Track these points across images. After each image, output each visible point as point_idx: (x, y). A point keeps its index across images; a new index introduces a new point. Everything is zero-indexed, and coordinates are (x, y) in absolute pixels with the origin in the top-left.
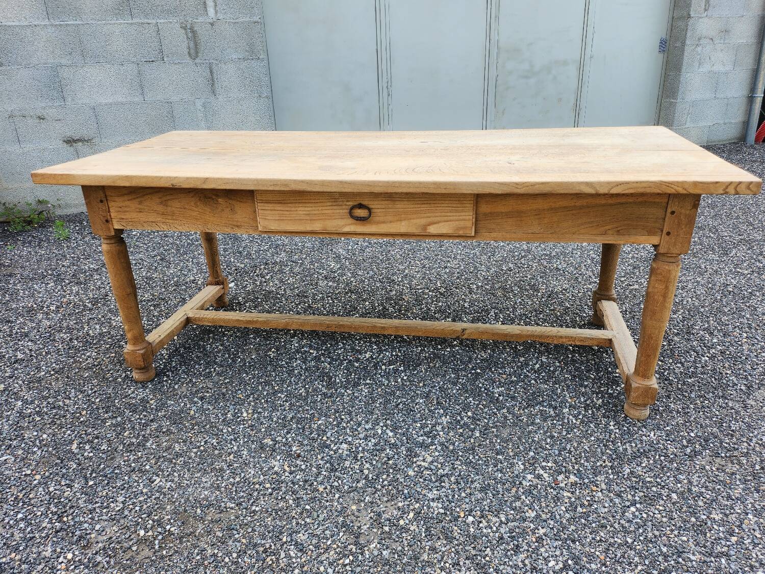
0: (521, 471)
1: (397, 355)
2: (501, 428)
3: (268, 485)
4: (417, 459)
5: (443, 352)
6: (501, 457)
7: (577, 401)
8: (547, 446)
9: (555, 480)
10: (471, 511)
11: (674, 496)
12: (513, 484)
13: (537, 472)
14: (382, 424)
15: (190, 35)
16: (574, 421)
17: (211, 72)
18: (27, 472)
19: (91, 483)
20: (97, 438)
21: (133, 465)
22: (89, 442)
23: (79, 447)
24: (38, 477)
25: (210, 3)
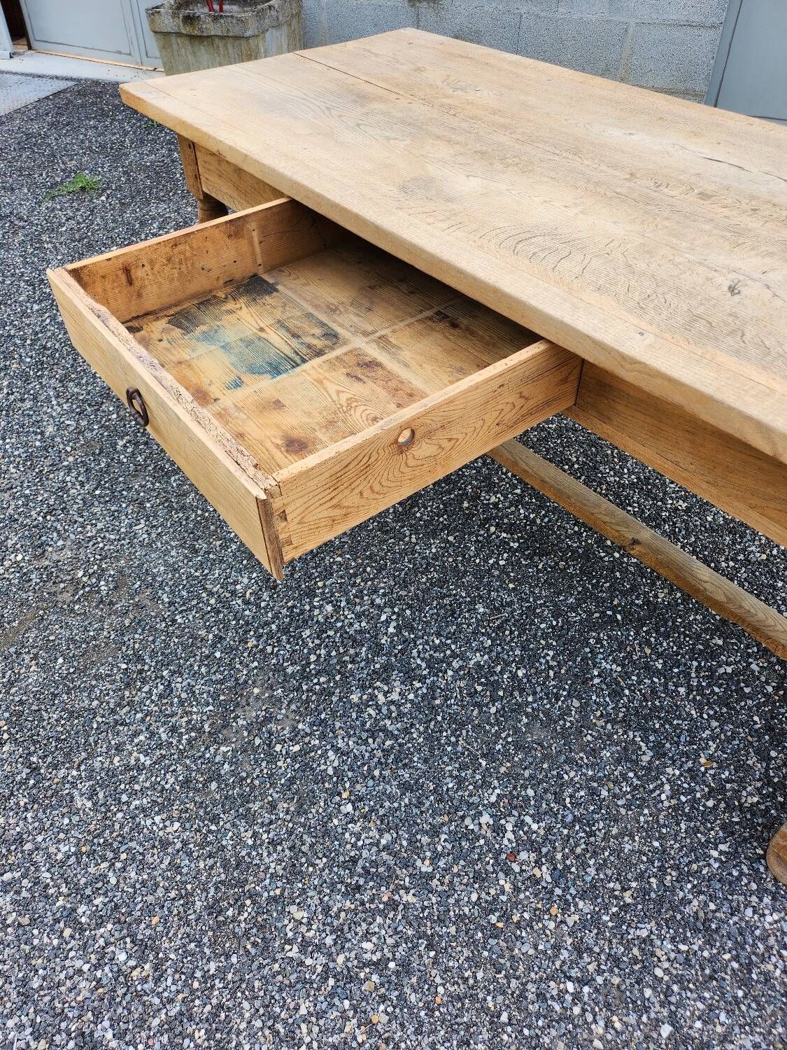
0: (486, 802)
1: (534, 521)
2: (539, 725)
3: (212, 601)
4: (381, 685)
5: (603, 555)
6: (484, 763)
7: (712, 772)
8: (568, 800)
9: (514, 855)
10: (361, 799)
11: (666, 1030)
12: (452, 810)
13: (503, 822)
14: (396, 610)
16: (663, 797)
18: (69, 449)
19: (97, 492)
20: (146, 443)
21: (142, 494)
22: (137, 444)
23: (125, 446)
24: (71, 459)
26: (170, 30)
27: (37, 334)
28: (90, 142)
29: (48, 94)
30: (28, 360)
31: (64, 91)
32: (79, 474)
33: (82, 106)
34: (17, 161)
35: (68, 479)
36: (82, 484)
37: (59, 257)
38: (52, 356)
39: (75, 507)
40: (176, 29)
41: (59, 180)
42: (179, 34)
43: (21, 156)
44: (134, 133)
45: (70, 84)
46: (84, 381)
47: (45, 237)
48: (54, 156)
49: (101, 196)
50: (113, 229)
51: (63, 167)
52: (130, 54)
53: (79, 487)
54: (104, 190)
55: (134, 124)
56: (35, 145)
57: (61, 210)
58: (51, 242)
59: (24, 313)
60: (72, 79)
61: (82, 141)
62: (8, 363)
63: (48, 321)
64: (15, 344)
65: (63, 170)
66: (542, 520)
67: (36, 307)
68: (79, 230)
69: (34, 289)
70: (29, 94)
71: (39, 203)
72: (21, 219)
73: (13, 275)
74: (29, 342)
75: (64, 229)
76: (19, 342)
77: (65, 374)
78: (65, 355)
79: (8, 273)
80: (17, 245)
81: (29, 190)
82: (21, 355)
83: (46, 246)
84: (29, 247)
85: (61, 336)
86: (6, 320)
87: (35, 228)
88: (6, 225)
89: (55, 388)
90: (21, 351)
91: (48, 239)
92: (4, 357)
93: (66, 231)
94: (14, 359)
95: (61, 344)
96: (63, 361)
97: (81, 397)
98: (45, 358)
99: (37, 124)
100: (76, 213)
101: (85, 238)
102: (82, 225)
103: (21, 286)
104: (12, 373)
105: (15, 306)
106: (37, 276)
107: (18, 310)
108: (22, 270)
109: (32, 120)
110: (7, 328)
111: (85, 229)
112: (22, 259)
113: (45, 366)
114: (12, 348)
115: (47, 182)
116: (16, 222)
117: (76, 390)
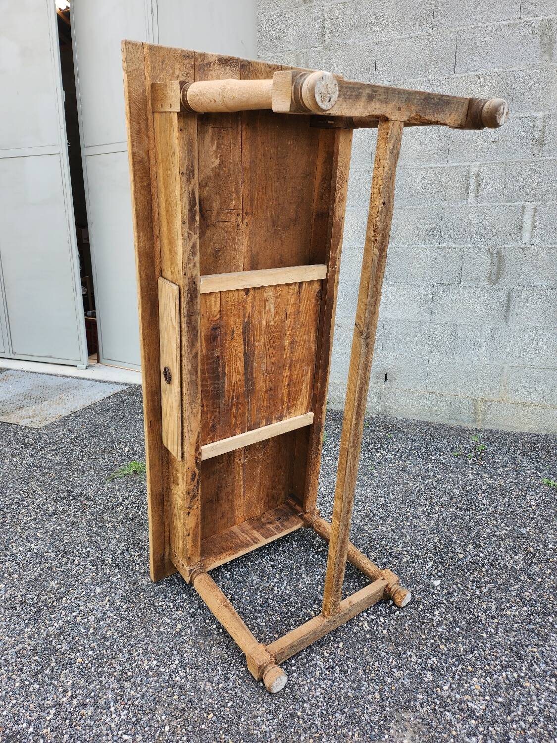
15: (496, 259)
17: (509, 298)
25: (527, 228)
27: (98, 621)
28: (139, 432)
29: (110, 394)
31: (120, 393)
34: (87, 447)
37: (117, 536)
38: (110, 648)
41: (117, 463)
43: (90, 443)
45: (124, 387)
46: (138, 681)
47: (106, 517)
48: (114, 443)
51: (120, 452)
56: (100, 434)
57: (118, 491)
58: (111, 521)
59: (88, 596)
60: (125, 384)
61: (133, 431)
62: (73, 657)
63: (108, 605)
64: (80, 633)
65: (120, 455)
67: (98, 590)
68: (132, 509)
69: (97, 569)
70: (97, 395)
71: (102, 484)
72: (88, 499)
73: (81, 555)
74: (91, 631)
75: (121, 508)
76: (84, 631)
77: (122, 671)
78: (122, 647)
79: (77, 553)
80: (85, 524)
81: (95, 472)
82: (84, 647)
83: (107, 525)
84: (94, 526)
85: (118, 624)
86: (73, 604)
87: (99, 507)
88: (77, 504)
89: (113, 690)
90: (85, 641)
91: (108, 518)
92: (70, 649)
93: (122, 510)
94: (79, 651)
95: (118, 633)
96: (121, 654)
97: (137, 702)
98: (105, 651)
99: (102, 417)
100: (131, 494)
101: (137, 517)
102: (135, 505)
103: (87, 566)
104: (76, 669)
105: (82, 588)
106: (100, 556)
107: (84, 593)
108: (88, 549)
109: (98, 414)
110: (74, 614)
111: (137, 508)
112: (88, 538)
113: (105, 660)
114: (77, 638)
115: (108, 465)
116: (85, 502)
117: (132, 692)
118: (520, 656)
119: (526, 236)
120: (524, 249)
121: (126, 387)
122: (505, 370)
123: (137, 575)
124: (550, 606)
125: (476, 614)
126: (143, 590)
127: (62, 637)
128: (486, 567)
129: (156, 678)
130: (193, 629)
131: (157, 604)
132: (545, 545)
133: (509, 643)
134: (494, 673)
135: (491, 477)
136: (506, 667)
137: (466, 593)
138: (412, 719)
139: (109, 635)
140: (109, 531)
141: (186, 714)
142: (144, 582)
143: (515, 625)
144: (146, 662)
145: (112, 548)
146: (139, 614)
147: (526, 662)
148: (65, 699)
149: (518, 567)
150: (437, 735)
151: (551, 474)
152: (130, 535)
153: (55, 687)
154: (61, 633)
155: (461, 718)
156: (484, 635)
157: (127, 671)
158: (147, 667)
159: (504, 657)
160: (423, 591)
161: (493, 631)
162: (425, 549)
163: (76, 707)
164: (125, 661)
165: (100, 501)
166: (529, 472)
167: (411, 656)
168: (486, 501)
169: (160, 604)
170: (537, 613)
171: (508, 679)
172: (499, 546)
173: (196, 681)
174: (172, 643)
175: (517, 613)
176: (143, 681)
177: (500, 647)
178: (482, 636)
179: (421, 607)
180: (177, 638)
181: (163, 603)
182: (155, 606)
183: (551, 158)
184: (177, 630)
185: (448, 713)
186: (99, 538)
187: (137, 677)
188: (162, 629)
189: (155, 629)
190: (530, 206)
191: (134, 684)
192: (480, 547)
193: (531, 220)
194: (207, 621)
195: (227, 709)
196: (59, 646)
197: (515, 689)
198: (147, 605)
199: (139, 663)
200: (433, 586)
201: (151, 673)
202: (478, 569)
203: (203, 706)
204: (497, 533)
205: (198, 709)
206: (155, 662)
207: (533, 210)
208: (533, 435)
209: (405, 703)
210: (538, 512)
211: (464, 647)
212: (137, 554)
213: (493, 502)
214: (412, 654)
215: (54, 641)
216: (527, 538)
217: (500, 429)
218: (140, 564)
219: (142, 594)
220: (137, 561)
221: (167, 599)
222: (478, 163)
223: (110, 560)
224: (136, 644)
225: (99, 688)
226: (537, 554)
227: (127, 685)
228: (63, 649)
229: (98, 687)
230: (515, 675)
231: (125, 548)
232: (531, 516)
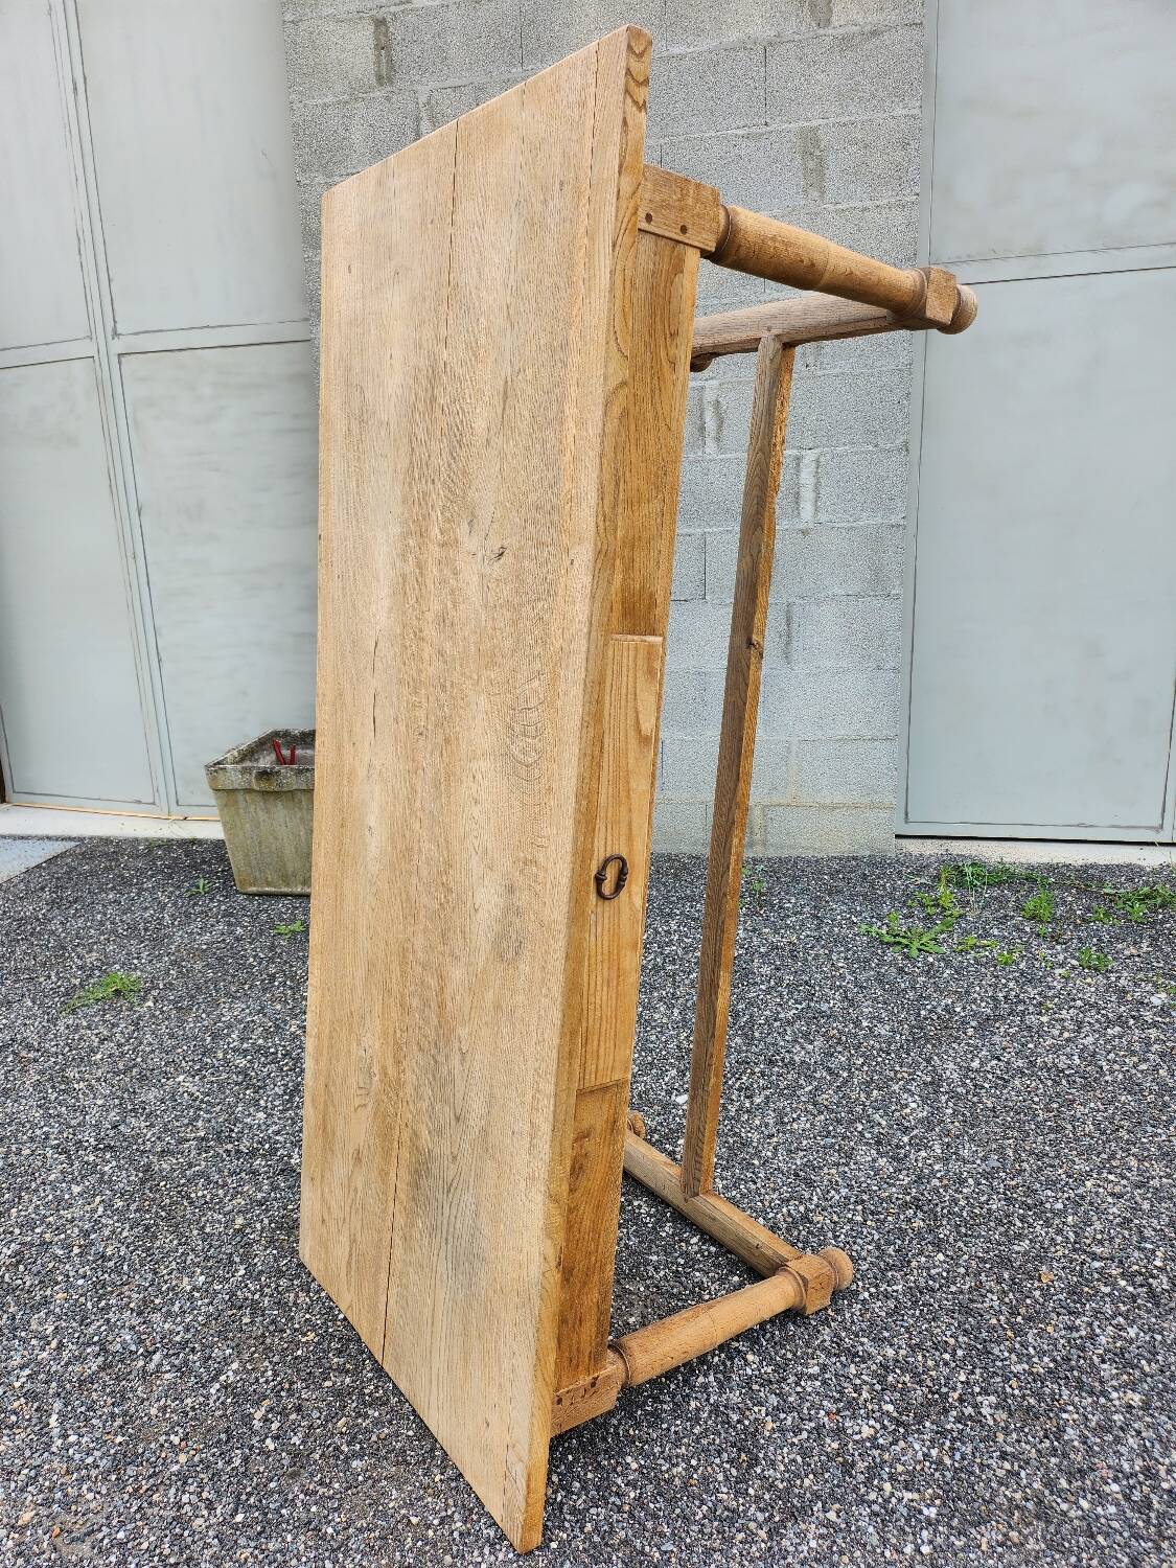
17: (789, 620)
18: (176, 1440)
19: (239, 1518)
20: (299, 1409)
21: (314, 1509)
22: (284, 1413)
23: (266, 1420)
24: (183, 1458)
25: (807, 495)
26: (237, 787)
27: (86, 1234)
28: (113, 923)
29: (40, 861)
30: (81, 1282)
31: (62, 855)
32: (201, 1486)
33: (92, 873)
34: (8, 960)
35: (185, 1498)
36: (210, 1506)
37: (100, 1102)
38: (117, 1270)
39: (208, 1553)
40: (247, 786)
41: (77, 982)
42: (249, 791)
44: (175, 904)
45: (71, 845)
46: (176, 1308)
47: (71, 1073)
48: (64, 948)
49: (144, 999)
50: (174, 1047)
51: (80, 963)
52: (154, 803)
53: (205, 1513)
54: (147, 992)
55: (172, 893)
56: (32, 934)
57: (89, 1028)
58: (83, 1080)
59: (59, 1200)
60: (70, 839)
62: (48, 1292)
63: (101, 1209)
64: (55, 1257)
65: (80, 968)
66: (952, 1457)
67: (76, 1189)
68: (123, 1054)
69: (69, 1157)
70: (12, 863)
71: (53, 1021)
72: (29, 1047)
73: (32, 1139)
74: (76, 1250)
75: (99, 1056)
76: (61, 1252)
77: (144, 1300)
78: (138, 1266)
79: (25, 1137)
80: (31, 1090)
81: (34, 1002)
82: (67, 1276)
83: (76, 1086)
84: (50, 1091)
85: (125, 1234)
86: (33, 1215)
87: (53, 1060)
88: (9, 1060)
89: (132, 1328)
90: (67, 1266)
91: (77, 1075)
92: (41, 1282)
93: (102, 1059)
94: (57, 1283)
95: (127, 1247)
96: (137, 1277)
97: (178, 1339)
98: (106, 1275)
99: (31, 904)
100: (114, 1030)
101: (135, 1066)
102: (126, 1048)
103: (49, 1155)
104: (58, 1309)
105: (45, 1190)
106: (71, 1136)
107: (50, 1197)
108: (45, 1129)
109: (21, 898)
110: (38, 1230)
111: (131, 1052)
112: (41, 1112)
113: (110, 1289)
114: (51, 1265)
115: (59, 987)
116: (23, 1054)
117: (167, 1326)
118: (810, 1184)
119: (807, 508)
120: (804, 532)
121: (73, 844)
122: (794, 748)
123: (148, 1157)
124: (859, 1109)
125: (743, 1135)
126: (164, 1178)
127: (21, 1268)
128: (762, 1066)
129: (206, 1301)
130: (266, 1221)
131: (193, 1195)
132: (858, 1023)
133: (794, 1167)
134: (768, 1210)
135: (776, 932)
136: (788, 1201)
137: (729, 1107)
138: (642, 1289)
139: (110, 1253)
140: (80, 1096)
141: (268, 1341)
142: (165, 1166)
143: (805, 1142)
144: (186, 1280)
145: (94, 1122)
146: (163, 1214)
147: (818, 1190)
148: (45, 1355)
149: (813, 1061)
150: (680, 1304)
151: (873, 917)
152: (125, 1096)
153: (23, 1341)
154: (19, 1262)
155: (716, 1276)
156: (756, 1162)
157: (152, 1298)
158: (188, 1288)
159: (785, 1188)
160: (659, 1115)
161: (769, 1154)
162: (664, 1053)
163: (67, 1364)
164: (148, 1284)
165: (54, 1049)
166: (839, 917)
167: (639, 1207)
168: (766, 970)
169: (200, 1194)
170: (839, 1122)
171: (790, 1214)
172: (783, 1034)
173: (279, 1293)
174: (230, 1246)
175: (808, 1125)
176: (185, 1308)
177: (780, 1175)
178: (753, 1164)
179: (656, 1136)
180: (238, 1239)
181: (205, 1192)
182: (189, 1198)
183: (837, 371)
184: (237, 1227)
185: (697, 1274)
186: (64, 1109)
187: (173, 1304)
188: (208, 1230)
189: (195, 1232)
190: (809, 457)
191: (169, 1314)
192: (753, 1038)
193: (811, 481)
194: (290, 1207)
195: (339, 1323)
196: (19, 1282)
197: (801, 1228)
198: (175, 1198)
199: (174, 1284)
200: (676, 1106)
201: (197, 1295)
202: (749, 1071)
203: (297, 1326)
204: (782, 1016)
205: (288, 1331)
206: (202, 1278)
207: (814, 464)
208: (848, 859)
209: (630, 1270)
210: (848, 977)
211: (725, 1182)
212: (143, 1124)
213: (778, 969)
214: (642, 1203)
215: (7, 1275)
216: (829, 1017)
217: (794, 854)
218: (153, 1139)
219: (162, 1184)
220: (145, 1135)
221: (212, 1186)
222: (715, 383)
223: (92, 1139)
224: (163, 1257)
225: (105, 1330)
226: (844, 1038)
227: (156, 1317)
228: (28, 1284)
229: (103, 1328)
230: (802, 1209)
231: (118, 1118)
232: (838, 983)
